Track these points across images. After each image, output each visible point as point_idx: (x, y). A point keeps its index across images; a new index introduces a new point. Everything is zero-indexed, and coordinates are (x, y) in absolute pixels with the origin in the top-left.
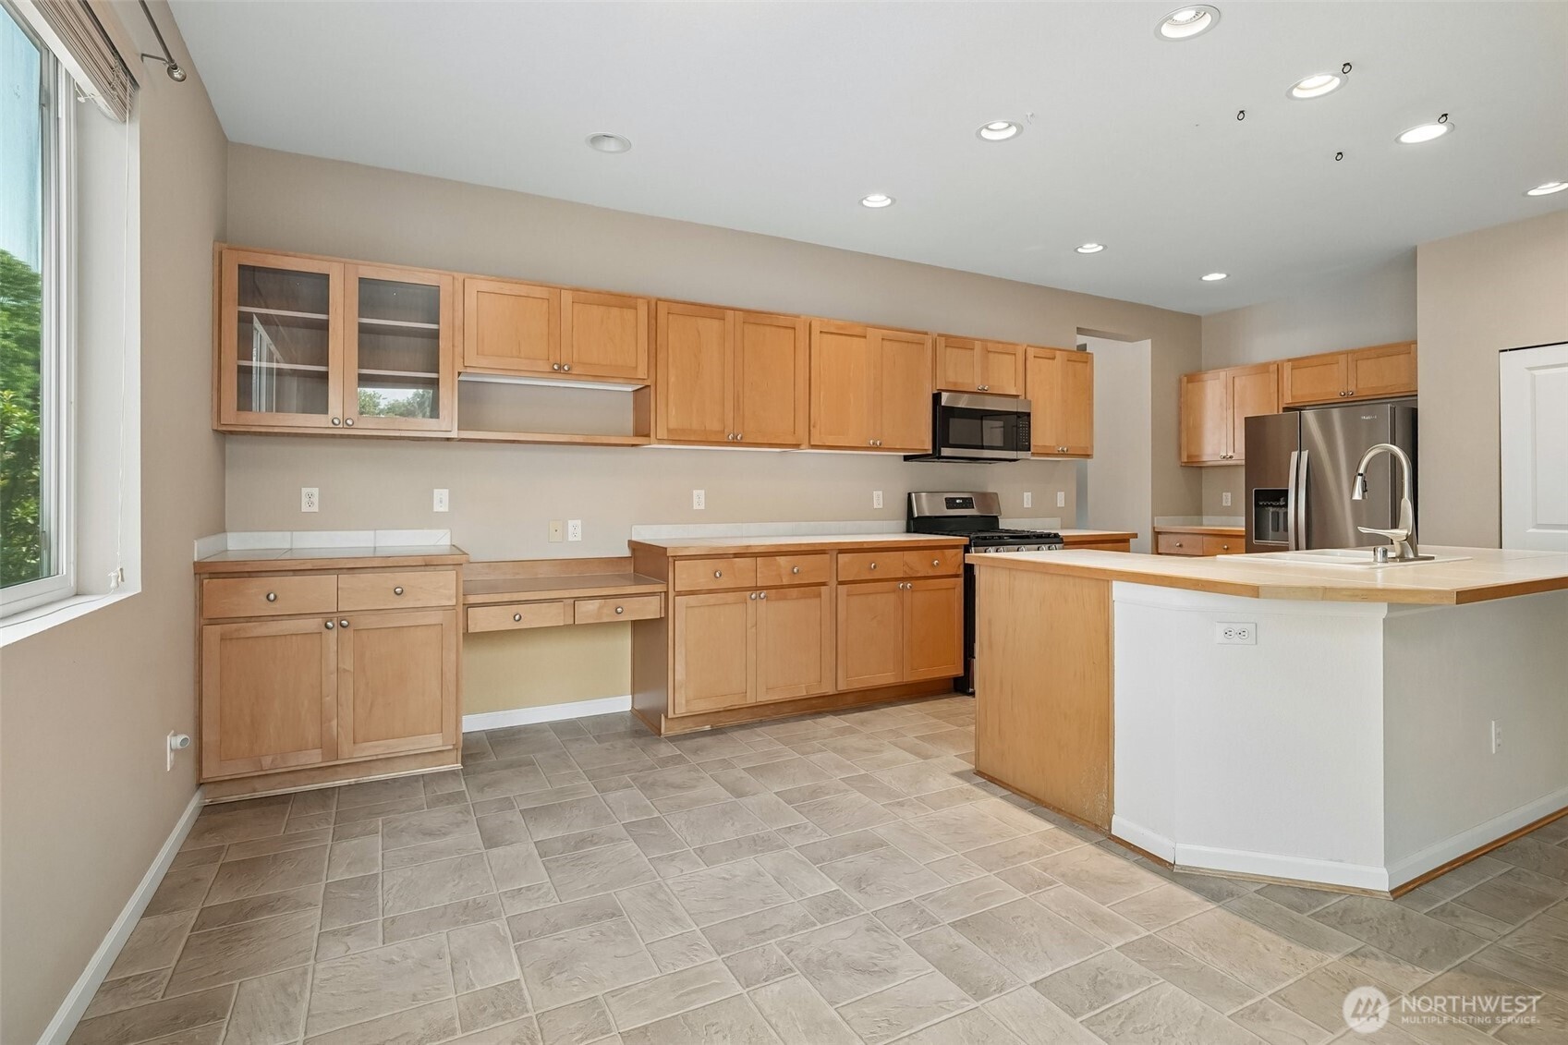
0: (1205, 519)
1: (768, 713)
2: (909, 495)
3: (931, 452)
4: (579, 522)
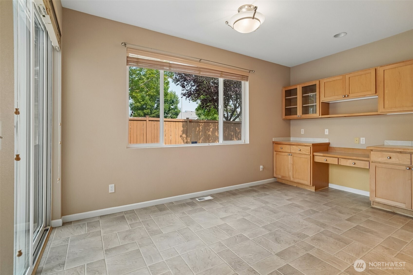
4: (364, 138)
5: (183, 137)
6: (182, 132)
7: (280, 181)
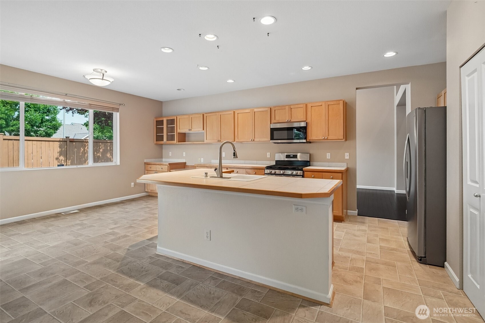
4: (203, 159)
5: (59, 160)
6: (58, 154)
7: (151, 194)
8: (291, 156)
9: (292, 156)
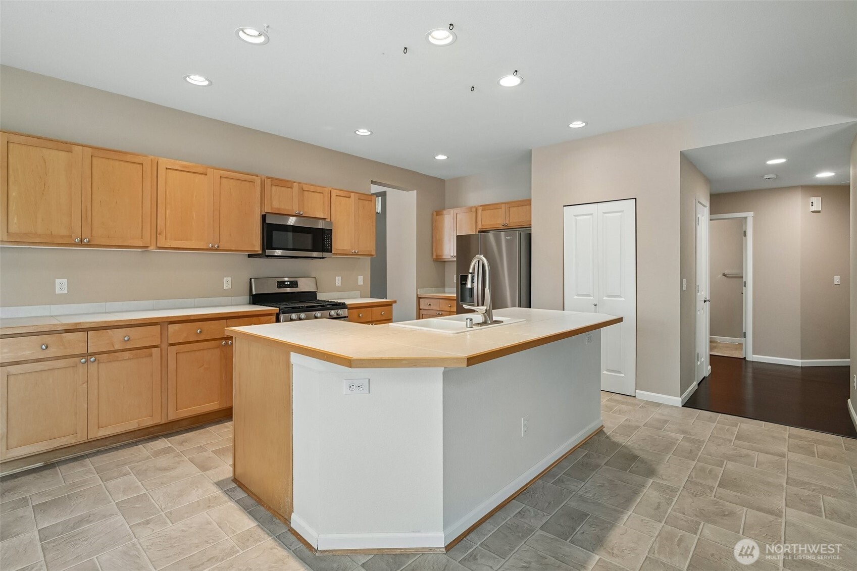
0: (447, 289)
1: (107, 443)
2: (251, 279)
3: (261, 253)
8: (286, 283)
9: (289, 283)
